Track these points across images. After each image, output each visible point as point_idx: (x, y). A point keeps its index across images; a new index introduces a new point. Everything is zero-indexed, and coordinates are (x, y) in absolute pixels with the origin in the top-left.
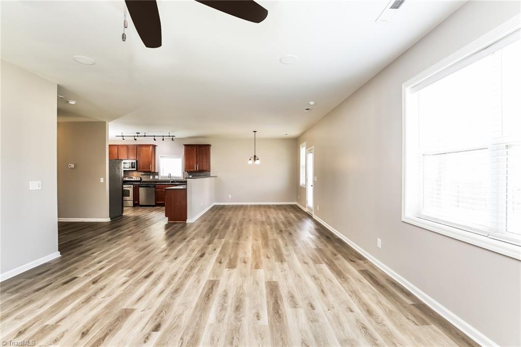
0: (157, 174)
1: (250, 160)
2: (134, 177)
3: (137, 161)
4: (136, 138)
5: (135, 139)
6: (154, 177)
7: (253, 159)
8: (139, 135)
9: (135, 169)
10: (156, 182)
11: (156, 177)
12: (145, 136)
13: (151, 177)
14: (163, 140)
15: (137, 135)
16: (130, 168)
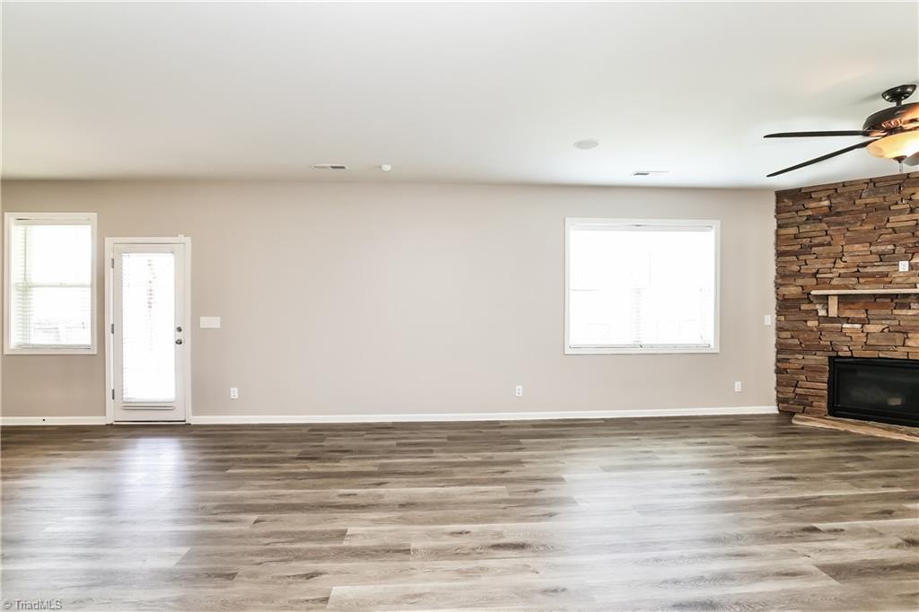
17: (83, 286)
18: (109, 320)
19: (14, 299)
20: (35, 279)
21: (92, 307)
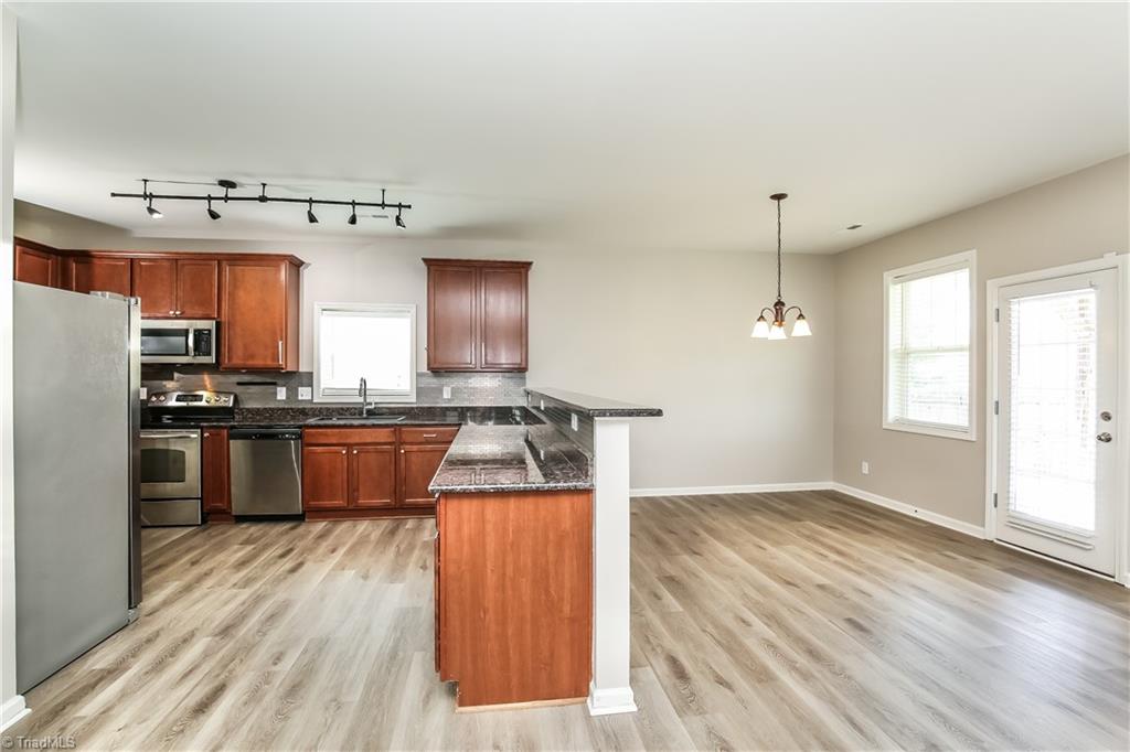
0: (309, 379)
1: (761, 318)
2: (205, 394)
3: (218, 325)
4: (217, 206)
5: (214, 215)
6: (292, 393)
7: (770, 316)
8: (232, 193)
9: (212, 359)
10: (304, 412)
11: (304, 393)
12: (263, 199)
13: (282, 393)
14: (353, 221)
15: (221, 192)
16: (187, 354)
17: (962, 349)
18: (993, 394)
19: (893, 366)
20: (914, 344)
21: (971, 376)
